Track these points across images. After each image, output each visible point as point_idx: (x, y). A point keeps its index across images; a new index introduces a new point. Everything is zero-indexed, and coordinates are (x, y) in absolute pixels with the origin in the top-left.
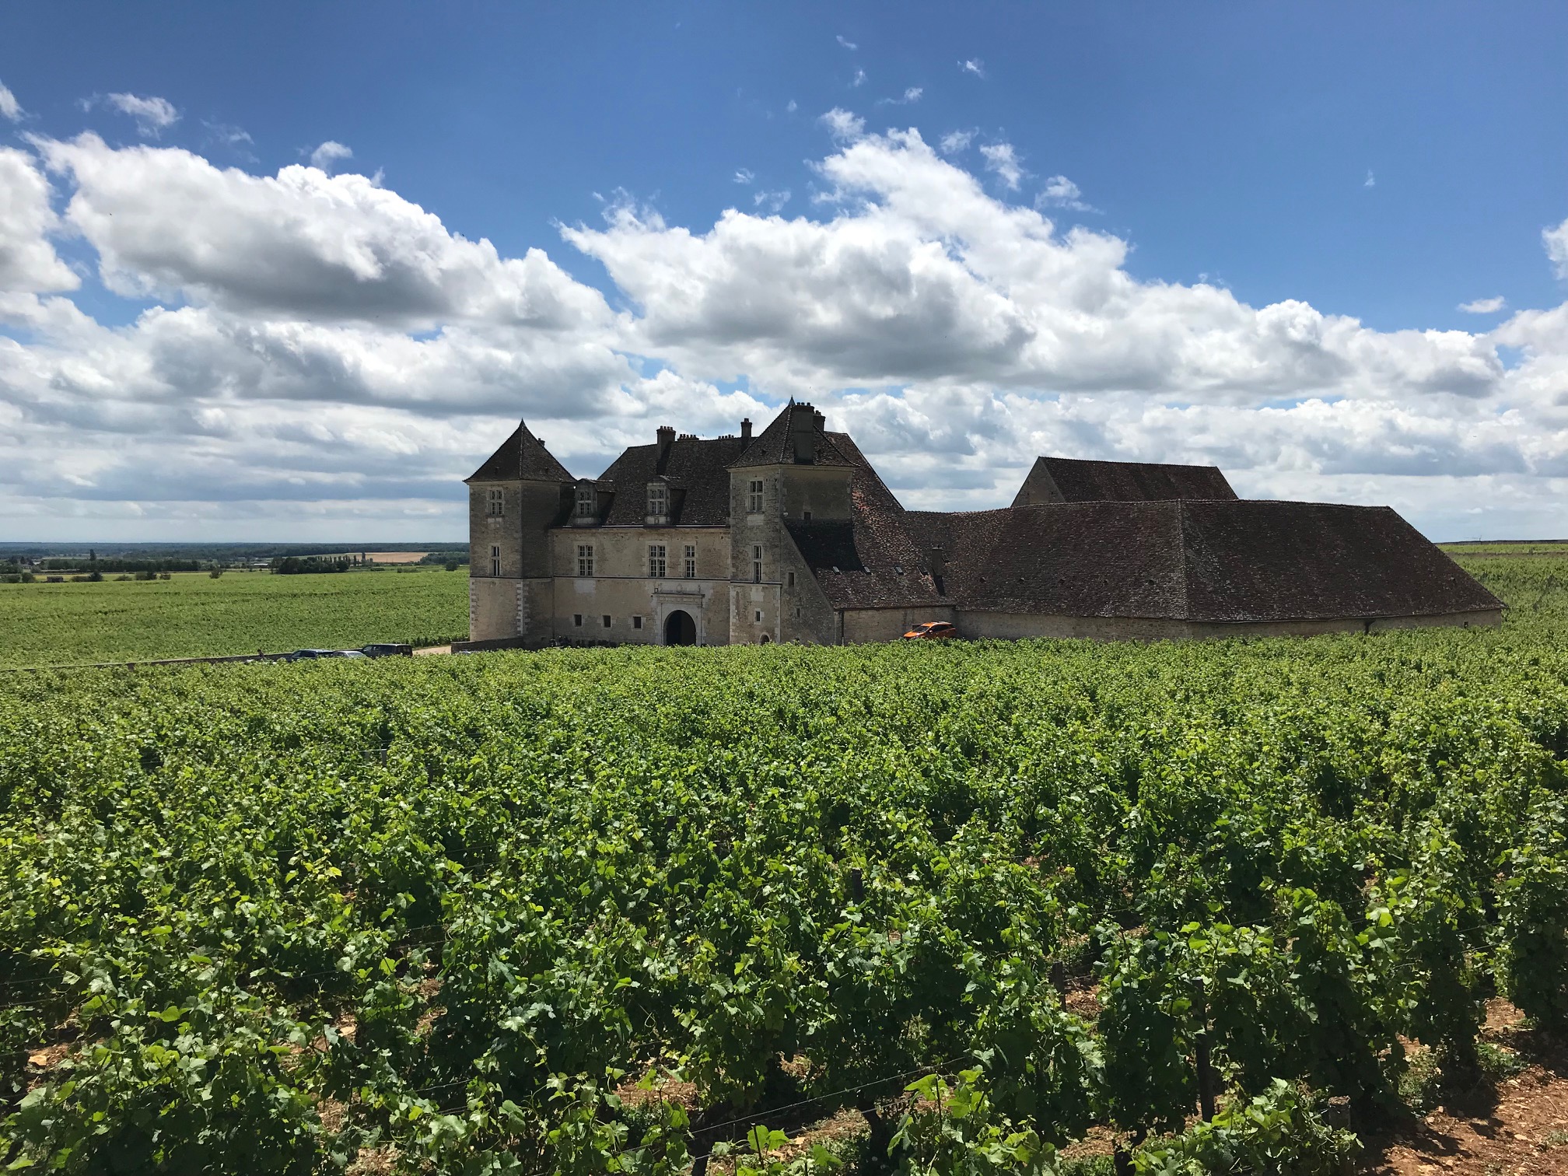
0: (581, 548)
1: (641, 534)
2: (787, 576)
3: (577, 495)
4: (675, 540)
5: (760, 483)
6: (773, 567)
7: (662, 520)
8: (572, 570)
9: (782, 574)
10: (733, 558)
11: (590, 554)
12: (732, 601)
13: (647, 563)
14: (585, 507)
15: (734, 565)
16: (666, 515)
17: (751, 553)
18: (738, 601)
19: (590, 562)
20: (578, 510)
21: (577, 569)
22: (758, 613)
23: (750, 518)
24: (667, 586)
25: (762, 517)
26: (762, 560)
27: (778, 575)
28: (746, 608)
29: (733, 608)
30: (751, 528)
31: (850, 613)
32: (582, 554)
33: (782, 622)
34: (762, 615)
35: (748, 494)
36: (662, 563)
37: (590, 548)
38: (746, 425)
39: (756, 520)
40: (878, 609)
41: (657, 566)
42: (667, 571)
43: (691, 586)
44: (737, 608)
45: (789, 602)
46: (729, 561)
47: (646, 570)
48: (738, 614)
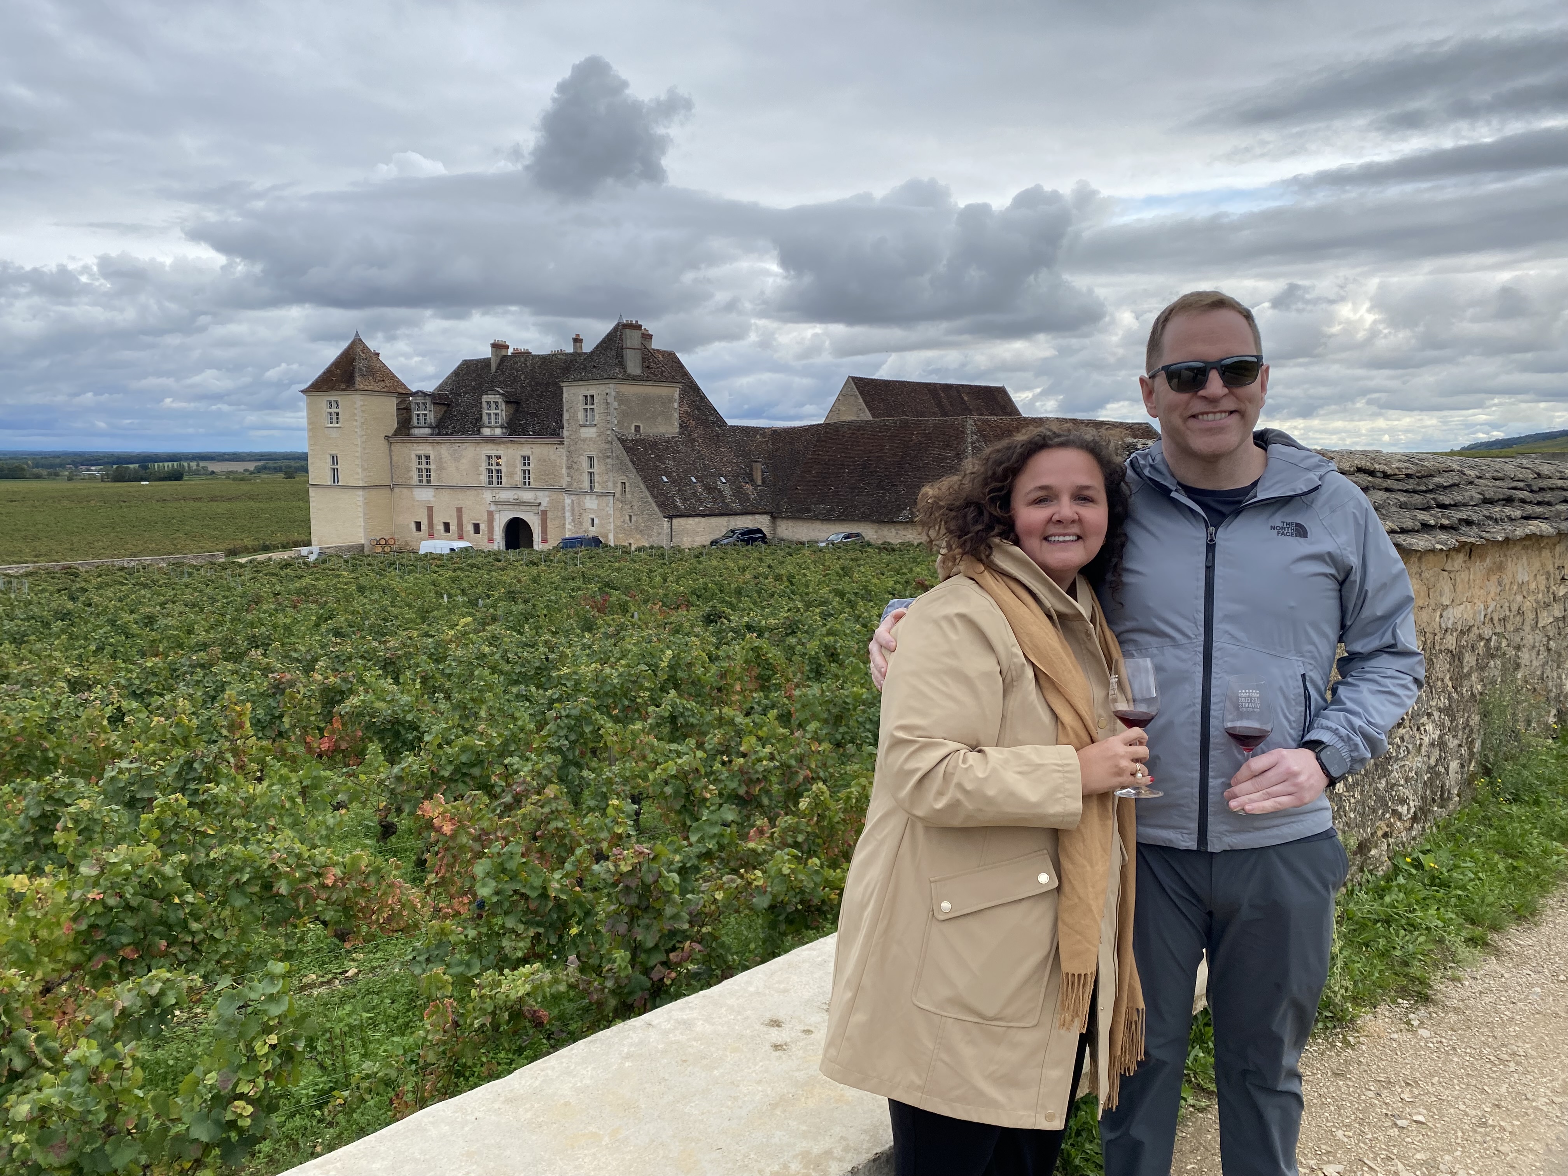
0: (419, 457)
1: (478, 443)
2: (619, 485)
3: (413, 406)
4: (510, 451)
5: (592, 396)
6: (606, 477)
7: (498, 431)
8: (411, 478)
9: (615, 483)
10: (568, 468)
11: (428, 463)
12: (567, 508)
13: (485, 473)
14: (422, 417)
15: (569, 475)
16: (502, 427)
17: (585, 464)
18: (573, 510)
19: (428, 470)
20: (415, 421)
21: (415, 480)
22: (593, 520)
23: (583, 430)
24: (504, 495)
25: (594, 430)
26: (595, 470)
27: (610, 484)
28: (581, 515)
29: (568, 514)
30: (584, 440)
31: (679, 520)
32: (420, 463)
33: (616, 527)
34: (596, 521)
35: (581, 406)
36: (499, 471)
37: (428, 457)
38: (577, 340)
39: (589, 433)
40: (703, 516)
41: (495, 474)
42: (504, 480)
43: (527, 496)
44: (573, 515)
45: (621, 509)
46: (564, 471)
47: (484, 478)
48: (573, 520)
